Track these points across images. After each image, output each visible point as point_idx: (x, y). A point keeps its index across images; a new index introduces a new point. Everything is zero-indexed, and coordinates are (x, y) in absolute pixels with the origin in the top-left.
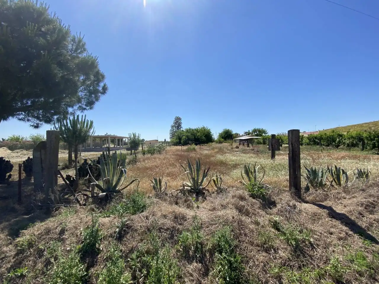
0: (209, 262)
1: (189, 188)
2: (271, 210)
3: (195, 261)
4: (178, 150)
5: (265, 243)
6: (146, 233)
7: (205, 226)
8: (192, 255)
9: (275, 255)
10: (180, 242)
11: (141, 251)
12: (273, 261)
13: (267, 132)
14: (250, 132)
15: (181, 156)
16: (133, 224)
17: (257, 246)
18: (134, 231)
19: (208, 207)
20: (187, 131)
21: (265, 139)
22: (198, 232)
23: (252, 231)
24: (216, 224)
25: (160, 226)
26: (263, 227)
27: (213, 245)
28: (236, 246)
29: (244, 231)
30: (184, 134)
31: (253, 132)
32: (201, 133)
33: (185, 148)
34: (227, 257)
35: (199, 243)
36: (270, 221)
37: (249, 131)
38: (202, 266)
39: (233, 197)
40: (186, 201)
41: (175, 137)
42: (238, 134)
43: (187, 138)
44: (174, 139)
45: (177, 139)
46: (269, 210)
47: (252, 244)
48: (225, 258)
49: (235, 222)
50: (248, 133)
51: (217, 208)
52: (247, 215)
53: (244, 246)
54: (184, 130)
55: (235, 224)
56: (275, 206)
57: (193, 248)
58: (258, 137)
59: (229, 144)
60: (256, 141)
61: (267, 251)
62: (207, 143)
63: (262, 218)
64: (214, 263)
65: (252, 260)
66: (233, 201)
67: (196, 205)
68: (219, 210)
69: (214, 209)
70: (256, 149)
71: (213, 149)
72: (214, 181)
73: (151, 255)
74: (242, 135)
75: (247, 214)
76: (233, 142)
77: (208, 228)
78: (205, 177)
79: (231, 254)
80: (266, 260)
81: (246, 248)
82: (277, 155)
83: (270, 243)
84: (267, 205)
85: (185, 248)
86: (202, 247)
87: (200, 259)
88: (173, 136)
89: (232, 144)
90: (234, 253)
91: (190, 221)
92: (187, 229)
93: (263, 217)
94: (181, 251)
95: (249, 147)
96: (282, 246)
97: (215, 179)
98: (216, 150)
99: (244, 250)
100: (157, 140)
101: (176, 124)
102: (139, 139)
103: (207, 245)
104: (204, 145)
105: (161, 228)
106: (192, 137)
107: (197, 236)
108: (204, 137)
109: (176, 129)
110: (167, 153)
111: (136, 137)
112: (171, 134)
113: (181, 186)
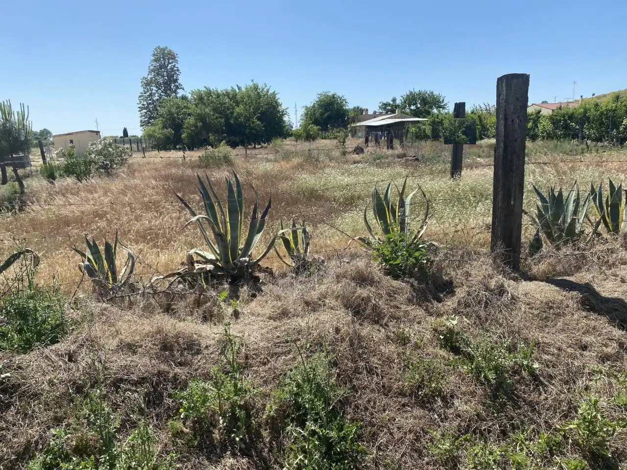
0: (270, 451)
1: (210, 267)
2: (440, 305)
3: (229, 453)
4: (173, 164)
5: (420, 387)
6: (72, 401)
7: (258, 360)
8: (221, 439)
9: (445, 412)
10: (181, 410)
11: (56, 449)
12: (439, 426)
13: (445, 103)
14: (398, 102)
15: (180, 179)
16: (24, 378)
17: (400, 394)
18: (29, 396)
19: (268, 311)
20: (202, 99)
21: (438, 122)
22: (235, 378)
23: (389, 361)
24: (289, 352)
25: (115, 374)
26: (417, 347)
27: (281, 406)
28: (345, 402)
29: (368, 362)
30: (190, 111)
31: (405, 102)
32: (247, 107)
33: (195, 155)
34: (318, 430)
35: (240, 407)
36: (435, 330)
37: (394, 100)
38: (249, 463)
39: (338, 277)
40: (198, 303)
41: (159, 121)
42: (362, 111)
43: (200, 124)
44: (157, 127)
45: (164, 127)
46: (435, 303)
47: (386, 391)
48: (313, 433)
49: (343, 340)
50: (392, 106)
51: (292, 310)
52: (377, 322)
53: (367, 399)
54: (189, 96)
55: (344, 347)
56: (452, 293)
57: (221, 422)
58: (419, 117)
59: (335, 141)
60: (413, 129)
61: (425, 403)
62: (268, 140)
63: (416, 326)
64: (284, 450)
65: (385, 430)
66: (338, 288)
67: (230, 310)
68: (298, 316)
69: (284, 314)
70: (411, 153)
71: (287, 156)
72: (287, 242)
73: (92, 456)
74: (375, 112)
75: (377, 318)
76: (347, 136)
77: (265, 364)
78: (259, 232)
79: (331, 421)
80: (421, 426)
81: (372, 403)
82: (467, 167)
83: (433, 385)
84: (430, 292)
85: (200, 424)
86: (248, 416)
87: (243, 446)
88: (150, 118)
89: (344, 142)
90: (338, 418)
91: (212, 353)
92: (204, 375)
93: (419, 323)
94: (187, 433)
95: (392, 148)
96: (463, 389)
97: (290, 238)
98: (296, 161)
99: (366, 409)
100: (98, 133)
101: (158, 74)
102: (23, 124)
103: (264, 409)
104: (257, 146)
105: (121, 380)
106: (217, 118)
107: (232, 389)
108: (259, 119)
109: (160, 91)
110: (132, 172)
111: (15, 118)
112: (145, 111)
113: (183, 264)
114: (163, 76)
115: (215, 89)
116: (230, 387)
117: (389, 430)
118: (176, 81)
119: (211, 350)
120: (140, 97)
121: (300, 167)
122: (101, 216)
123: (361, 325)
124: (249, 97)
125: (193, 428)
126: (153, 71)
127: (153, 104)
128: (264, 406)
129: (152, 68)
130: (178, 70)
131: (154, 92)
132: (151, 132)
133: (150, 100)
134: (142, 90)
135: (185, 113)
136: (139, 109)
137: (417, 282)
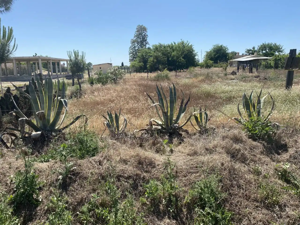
0: (187, 219)
1: (160, 127)
2: (279, 157)
3: (167, 217)
4: (142, 79)
5: (266, 198)
6: (100, 182)
7: (182, 174)
8: (163, 209)
9: (280, 213)
10: (146, 193)
11: (93, 203)
12: (277, 221)
13: (283, 49)
14: (256, 49)
15: (146, 86)
16: (81, 170)
17: (255, 200)
18: (83, 178)
19: (187, 151)
20: (157, 49)
21: (278, 59)
22: (171, 182)
23: (249, 182)
24: (197, 172)
25: (118, 173)
26: (265, 177)
27: (192, 198)
28: (225, 201)
29: (238, 182)
30: (151, 55)
31: (260, 49)
32: (178, 52)
33: (153, 75)
34: (211, 212)
35: (173, 195)
36: (276, 169)
37: (254, 48)
38: (176, 223)
39: (223, 137)
40: (154, 144)
41: (138, 59)
42: (236, 53)
43: (155, 60)
44: (136, 62)
45: (140, 62)
46: (276, 155)
47: (248, 198)
48: (209, 213)
49: (225, 169)
50: (253, 51)
51: (199, 152)
52: (243, 162)
53: (237, 201)
54: (152, 48)
55: (225, 173)
56: (286, 151)
57: (164, 201)
58: (267, 57)
59: (221, 69)
60: (264, 63)
61: (269, 207)
62: (187, 68)
63: (265, 167)
64: (193, 220)
65: (246, 218)
66: (223, 143)
67: (169, 149)
68: (202, 155)
69: (195, 153)
70: (262, 75)
71: (196, 76)
72: (196, 118)
73: (108, 208)
74: (243, 54)
75: (244, 160)
76: (227, 66)
77: (185, 177)
78: (183, 113)
79: (218, 209)
80: (267, 219)
81: (240, 203)
82: (296, 83)
83: (274, 198)
84: (274, 149)
85: (154, 201)
86: (177, 200)
87: (174, 214)
88: (134, 58)
89: (226, 69)
90: (222, 208)
91: (160, 168)
92: (156, 178)
93: (267, 165)
94: (148, 205)
95: (252, 72)
96: (292, 203)
97: (198, 116)
98: (200, 78)
99: (236, 206)
100: (111, 64)
101: (138, 38)
102: (83, 61)
103: (184, 198)
104: (181, 71)
105: (121, 176)
106: (163, 58)
107: (170, 187)
108: (183, 58)
109: (139, 45)
110: (125, 82)
111: (80, 58)
112: (132, 54)
113: (147, 125)
114: (140, 39)
115: (163, 44)
116: (168, 185)
117: (248, 218)
118: (146, 40)
119: (160, 167)
120: (130, 48)
121: (203, 81)
122: (112, 101)
123: (235, 163)
124: (179, 47)
125: (151, 202)
126: (136, 36)
127: (135, 51)
128: (184, 197)
129: (136, 35)
130: (147, 35)
131: (136, 46)
132: (134, 64)
133: (134, 49)
134: (131, 45)
135: (149, 56)
136: (129, 54)
137: (266, 143)
